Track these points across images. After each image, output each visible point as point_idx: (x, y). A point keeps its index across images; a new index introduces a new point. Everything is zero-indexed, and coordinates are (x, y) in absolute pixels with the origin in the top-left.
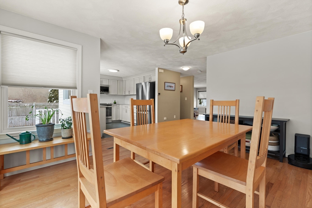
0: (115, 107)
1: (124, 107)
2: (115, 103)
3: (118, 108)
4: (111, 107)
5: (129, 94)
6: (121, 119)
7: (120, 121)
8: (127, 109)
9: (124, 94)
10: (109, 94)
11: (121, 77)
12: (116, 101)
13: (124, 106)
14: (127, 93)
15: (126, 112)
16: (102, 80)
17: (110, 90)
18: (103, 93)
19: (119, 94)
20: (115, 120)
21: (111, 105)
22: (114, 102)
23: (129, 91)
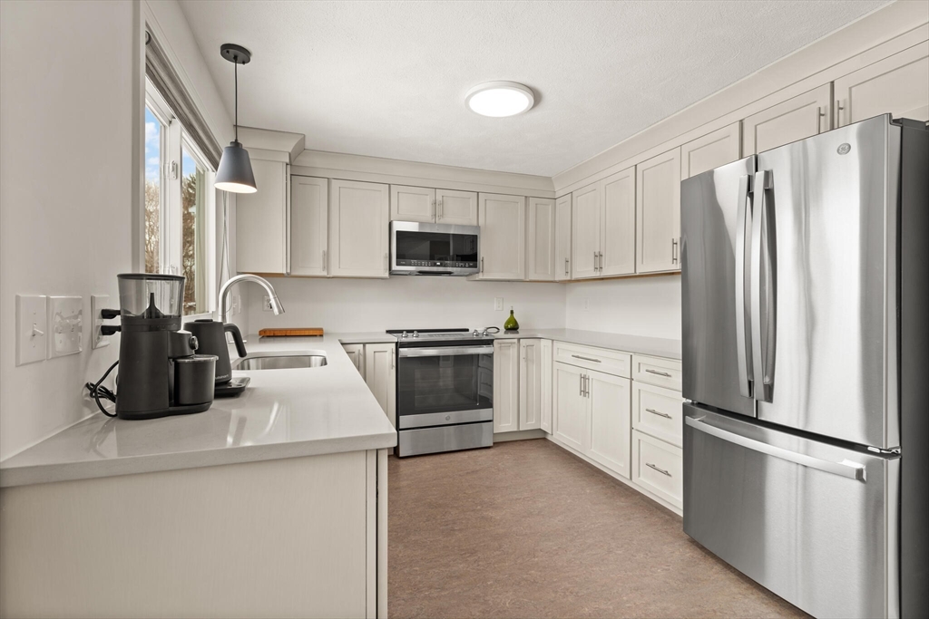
0: (513, 352)
1: (568, 358)
2: (513, 327)
3: (527, 359)
4: (490, 356)
5: (597, 274)
6: (545, 426)
7: (539, 439)
8: (590, 374)
9: (561, 276)
10: (480, 276)
11: (548, 179)
12: (516, 316)
13: (565, 352)
14: (584, 269)
15: (584, 392)
16: (439, 198)
17: (483, 251)
18: (449, 273)
19: (532, 277)
20: (516, 430)
21: (489, 342)
22: (508, 322)
23: (599, 256)
